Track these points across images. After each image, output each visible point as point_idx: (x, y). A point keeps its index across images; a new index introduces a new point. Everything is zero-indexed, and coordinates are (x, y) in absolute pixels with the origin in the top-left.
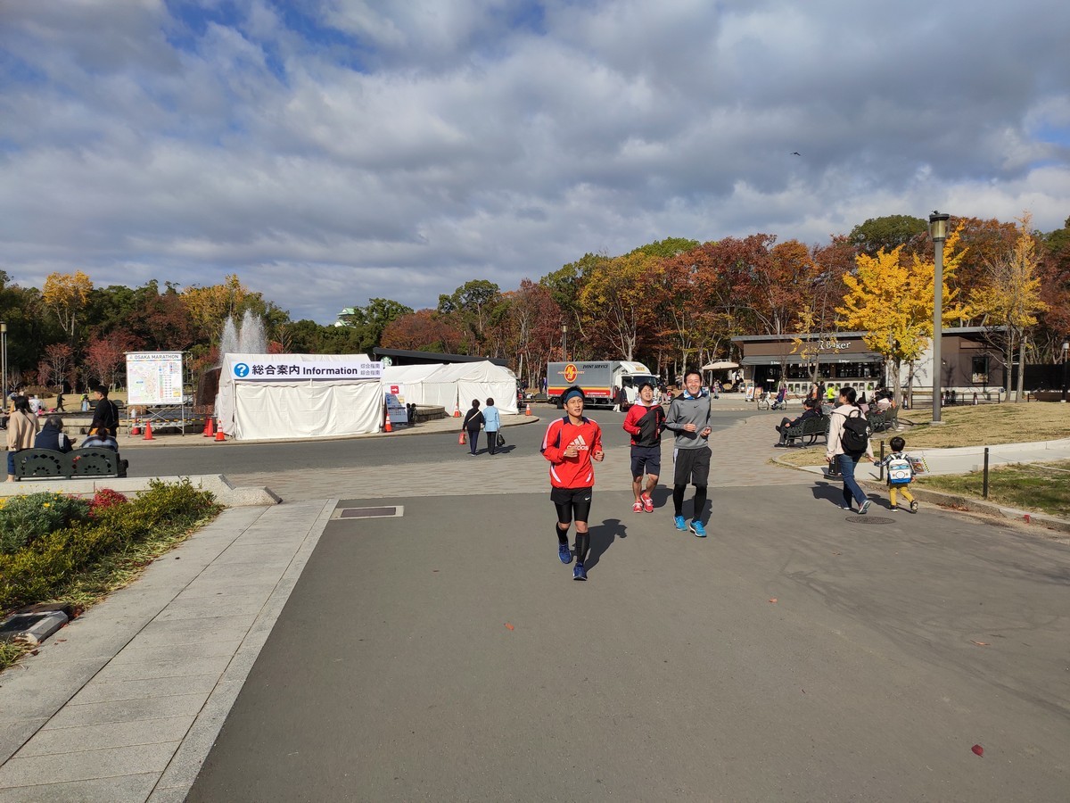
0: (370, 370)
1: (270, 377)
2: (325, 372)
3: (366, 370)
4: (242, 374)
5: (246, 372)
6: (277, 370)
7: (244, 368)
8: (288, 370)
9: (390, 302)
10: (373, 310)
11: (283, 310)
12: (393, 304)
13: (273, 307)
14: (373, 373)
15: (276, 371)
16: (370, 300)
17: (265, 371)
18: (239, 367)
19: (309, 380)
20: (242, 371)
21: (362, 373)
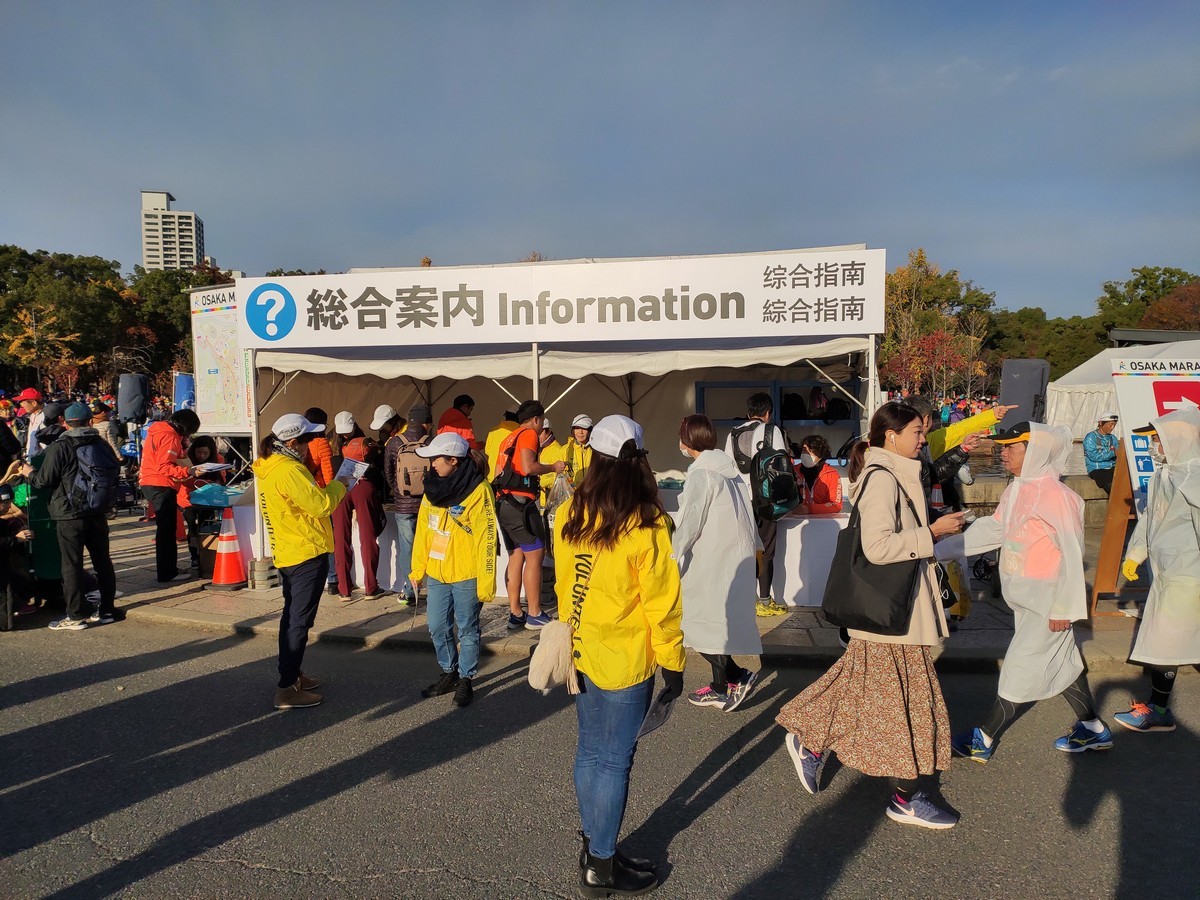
0: (812, 294)
1: (373, 337)
2: (591, 311)
3: (788, 295)
4: (272, 330)
5: (286, 321)
6: (397, 306)
7: (280, 303)
8: (437, 306)
9: (1166, 271)
10: (1136, 285)
11: (986, 292)
12: (1170, 272)
13: (973, 289)
14: (826, 310)
15: (392, 312)
16: (1133, 271)
17: (352, 314)
18: (262, 300)
19: (526, 347)
20: (271, 315)
21: (772, 312)
